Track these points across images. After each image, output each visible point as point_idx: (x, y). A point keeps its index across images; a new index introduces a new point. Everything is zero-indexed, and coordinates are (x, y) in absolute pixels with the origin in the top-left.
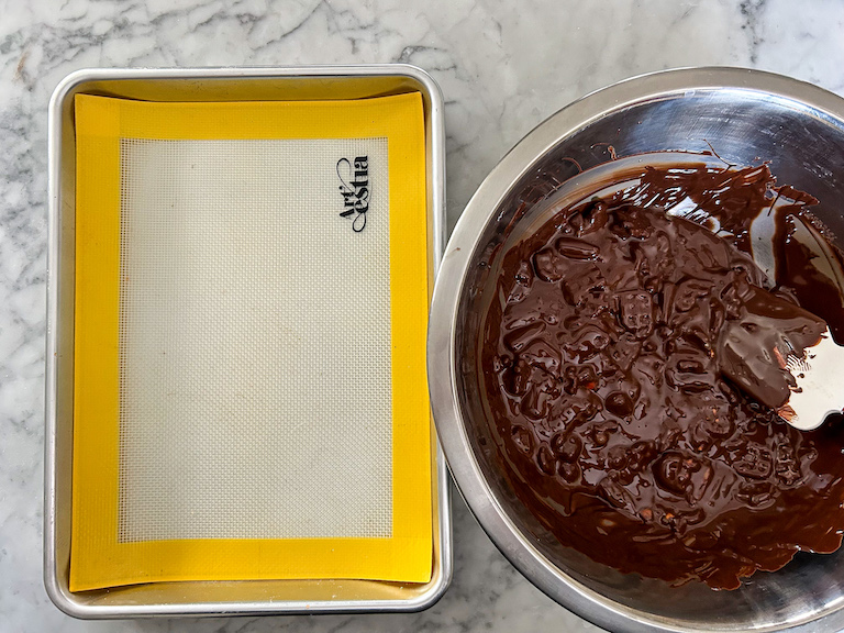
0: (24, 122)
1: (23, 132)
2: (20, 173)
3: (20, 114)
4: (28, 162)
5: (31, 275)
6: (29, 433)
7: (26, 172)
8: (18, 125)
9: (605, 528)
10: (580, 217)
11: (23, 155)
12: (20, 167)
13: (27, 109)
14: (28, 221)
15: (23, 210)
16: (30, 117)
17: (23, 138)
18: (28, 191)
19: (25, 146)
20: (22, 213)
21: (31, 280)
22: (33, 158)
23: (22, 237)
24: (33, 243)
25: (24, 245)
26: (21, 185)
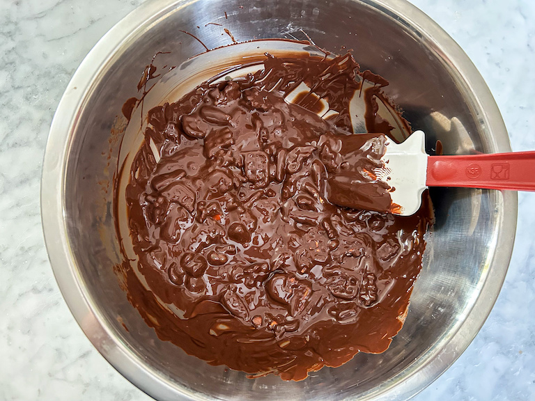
0: (11, 27)
1: (10, 35)
2: (6, 64)
3: (8, 22)
4: (13, 56)
5: (11, 141)
6: (4, 263)
7: (11, 63)
8: (6, 29)
9: (217, 331)
10: (217, 90)
11: (10, 51)
12: (6, 60)
13: (14, 19)
14: (11, 100)
15: (7, 92)
16: (16, 24)
17: (10, 39)
18: (12, 78)
19: (11, 45)
20: (6, 94)
21: (10, 145)
22: (17, 53)
23: (6, 111)
24: (14, 117)
25: (7, 118)
26: (7, 73)
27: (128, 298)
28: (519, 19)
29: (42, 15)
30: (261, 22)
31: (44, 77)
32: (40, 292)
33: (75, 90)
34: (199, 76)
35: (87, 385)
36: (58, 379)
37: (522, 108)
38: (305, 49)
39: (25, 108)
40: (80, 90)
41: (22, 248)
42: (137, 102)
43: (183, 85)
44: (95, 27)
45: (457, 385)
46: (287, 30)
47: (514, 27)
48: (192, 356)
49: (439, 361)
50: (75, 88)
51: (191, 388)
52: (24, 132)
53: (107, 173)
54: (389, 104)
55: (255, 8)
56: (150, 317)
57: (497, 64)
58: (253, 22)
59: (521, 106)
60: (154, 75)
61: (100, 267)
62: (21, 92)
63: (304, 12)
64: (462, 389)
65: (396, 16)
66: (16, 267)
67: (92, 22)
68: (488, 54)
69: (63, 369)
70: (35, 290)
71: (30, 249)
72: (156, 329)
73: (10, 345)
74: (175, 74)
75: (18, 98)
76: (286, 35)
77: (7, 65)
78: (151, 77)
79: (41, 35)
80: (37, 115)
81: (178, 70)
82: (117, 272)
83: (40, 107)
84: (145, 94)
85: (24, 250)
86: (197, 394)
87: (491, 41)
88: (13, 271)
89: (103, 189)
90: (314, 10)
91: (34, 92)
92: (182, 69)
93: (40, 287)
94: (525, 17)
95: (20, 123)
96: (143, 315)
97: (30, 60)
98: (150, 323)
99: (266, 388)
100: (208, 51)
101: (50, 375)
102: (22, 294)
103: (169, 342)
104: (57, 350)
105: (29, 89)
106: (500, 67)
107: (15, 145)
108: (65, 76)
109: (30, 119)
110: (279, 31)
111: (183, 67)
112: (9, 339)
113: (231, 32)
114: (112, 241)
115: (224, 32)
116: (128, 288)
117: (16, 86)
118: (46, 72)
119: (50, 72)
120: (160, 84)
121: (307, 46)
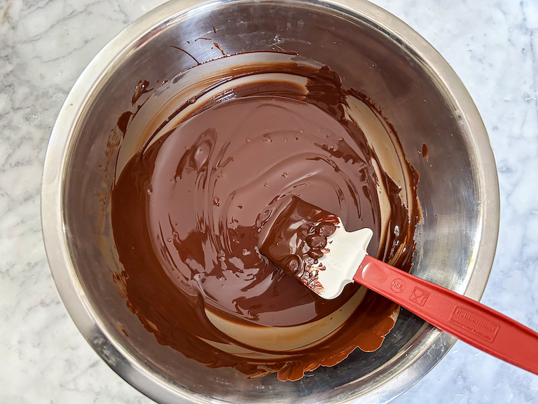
0: (9, 51)
1: (7, 58)
3: (6, 46)
4: (11, 79)
5: (13, 161)
6: (12, 279)
7: (10, 86)
8: (3, 54)
11: (8, 74)
12: (5, 83)
13: (10, 43)
14: (11, 121)
15: (8, 113)
16: (13, 48)
17: (7, 62)
18: (11, 100)
19: (9, 68)
20: (7, 115)
21: (13, 164)
22: (15, 76)
23: (7, 132)
24: (15, 137)
25: (8, 138)
26: (6, 96)
27: (128, 305)
28: (499, 16)
29: (38, 38)
30: (248, 35)
31: (43, 97)
32: (48, 305)
33: (71, 107)
34: (191, 89)
35: (98, 394)
36: (69, 389)
37: (507, 101)
38: (292, 59)
39: (25, 128)
40: (76, 106)
41: (29, 264)
42: (132, 116)
43: (176, 98)
44: (89, 46)
45: (458, 375)
46: (274, 42)
47: (494, 24)
48: (192, 360)
49: (428, 356)
50: (72, 104)
51: (190, 390)
52: (25, 151)
53: (104, 185)
54: (376, 110)
55: (242, 22)
56: (150, 323)
57: (480, 60)
58: (241, 36)
59: (506, 99)
60: (147, 89)
61: (100, 276)
62: (21, 113)
63: (289, 25)
64: (464, 379)
65: (376, 26)
66: (23, 282)
67: (86, 42)
68: (470, 51)
69: (74, 379)
70: (43, 303)
71: (36, 264)
72: (156, 335)
73: (21, 359)
74: (168, 88)
75: (17, 118)
76: (274, 46)
77: (6, 88)
78: (145, 91)
79: (38, 57)
80: (37, 134)
81: (170, 83)
82: (117, 280)
83: (40, 126)
84: (139, 107)
85: (31, 266)
86: (196, 395)
87: (472, 38)
88: (21, 286)
89: (100, 201)
90: (299, 22)
91: (34, 112)
92: (174, 83)
93: (48, 301)
94: (505, 14)
95: (21, 142)
96: (143, 322)
97: (28, 81)
98: (149, 329)
99: (263, 388)
100: (199, 64)
101: (61, 386)
102: (31, 308)
103: (169, 347)
104: (67, 361)
105: (28, 110)
106: (482, 63)
107: (17, 164)
108: (63, 95)
109: (30, 139)
110: (267, 43)
111: (176, 81)
112: (21, 353)
113: (220, 45)
114: (111, 251)
115: (213, 46)
116: (128, 296)
117: (16, 108)
118: (44, 93)
119: (48, 92)
120: (153, 97)
121: (294, 56)
